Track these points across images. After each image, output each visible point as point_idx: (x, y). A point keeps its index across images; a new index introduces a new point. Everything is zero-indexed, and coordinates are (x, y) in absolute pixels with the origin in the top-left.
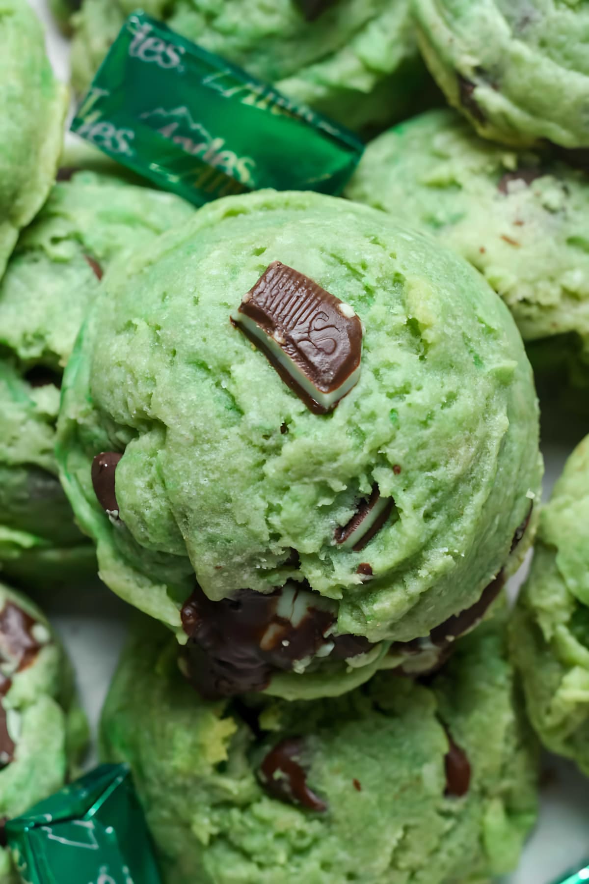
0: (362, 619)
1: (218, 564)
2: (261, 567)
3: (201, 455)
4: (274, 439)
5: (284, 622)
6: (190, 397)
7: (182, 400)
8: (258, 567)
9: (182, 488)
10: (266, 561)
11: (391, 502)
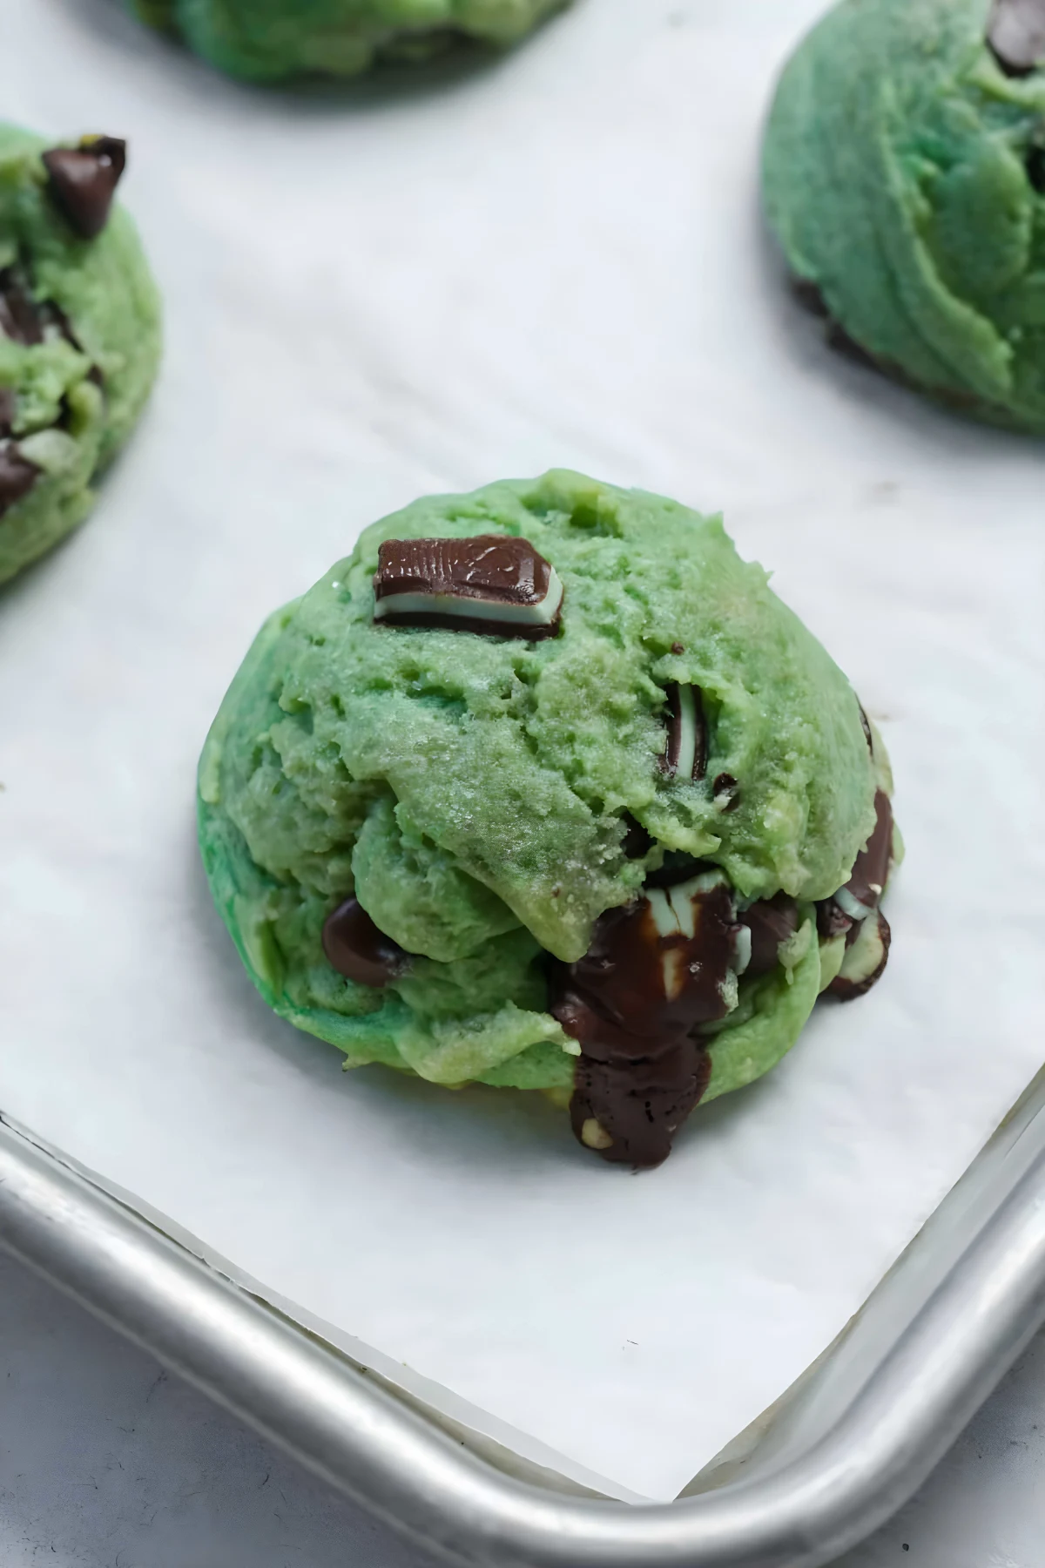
0: (762, 860)
1: (554, 888)
2: (606, 859)
3: (447, 771)
4: (517, 692)
5: (677, 940)
6: (388, 720)
7: (381, 730)
8: (602, 861)
9: (452, 821)
10: (605, 846)
11: (696, 691)
